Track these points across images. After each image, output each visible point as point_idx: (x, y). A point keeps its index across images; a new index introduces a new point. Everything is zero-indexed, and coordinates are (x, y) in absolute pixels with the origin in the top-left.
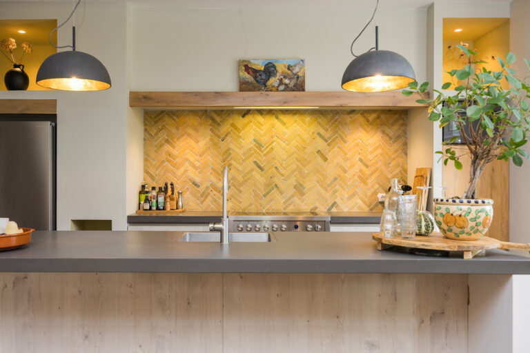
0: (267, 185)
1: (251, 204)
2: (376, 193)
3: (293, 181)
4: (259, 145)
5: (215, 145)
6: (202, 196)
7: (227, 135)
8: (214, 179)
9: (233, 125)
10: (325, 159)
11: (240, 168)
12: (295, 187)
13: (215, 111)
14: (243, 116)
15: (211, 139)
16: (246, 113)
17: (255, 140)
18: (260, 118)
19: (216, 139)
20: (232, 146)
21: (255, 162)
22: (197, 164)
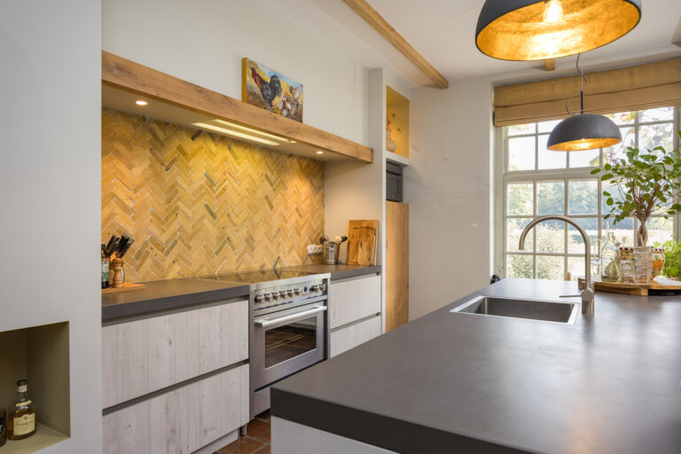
0: (220, 238)
1: (202, 266)
2: (306, 245)
3: (243, 233)
4: (210, 182)
5: (158, 175)
6: (137, 258)
7: (172, 162)
8: (155, 230)
9: (180, 149)
10: (272, 207)
11: (190, 214)
12: (246, 241)
13: (158, 122)
14: (193, 138)
15: (151, 166)
16: (197, 134)
17: (206, 175)
18: (212, 146)
19: (158, 167)
20: (180, 181)
21: (207, 206)
22: (130, 204)
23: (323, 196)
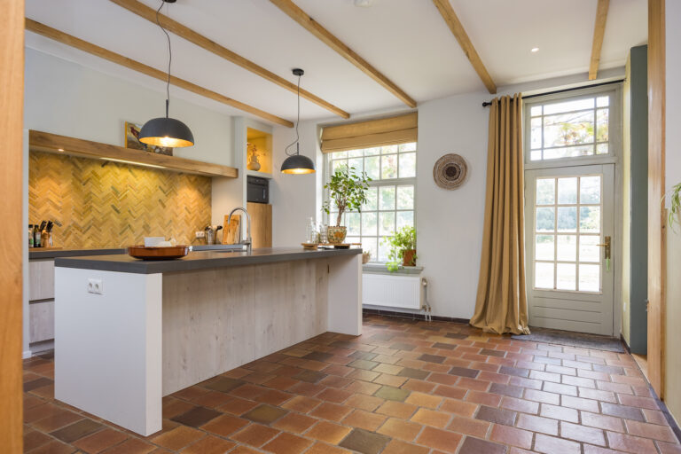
0: (122, 225)
1: (109, 241)
2: (194, 232)
3: (142, 222)
4: (116, 192)
5: (78, 188)
6: (64, 234)
7: (88, 180)
8: (75, 219)
9: (93, 172)
10: (164, 206)
11: (99, 210)
12: (144, 227)
13: (78, 158)
14: (103, 166)
15: (73, 183)
16: (105, 163)
17: (112, 187)
18: (117, 170)
19: (78, 183)
20: (93, 190)
21: (113, 206)
22: (59, 205)
23: (210, 199)
